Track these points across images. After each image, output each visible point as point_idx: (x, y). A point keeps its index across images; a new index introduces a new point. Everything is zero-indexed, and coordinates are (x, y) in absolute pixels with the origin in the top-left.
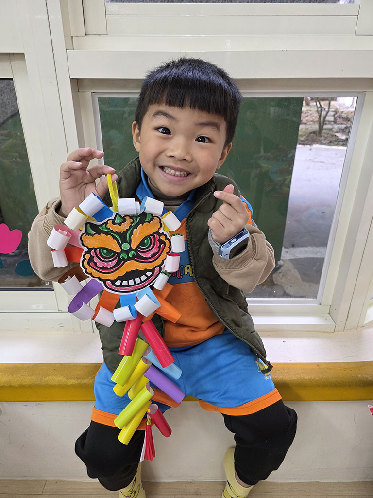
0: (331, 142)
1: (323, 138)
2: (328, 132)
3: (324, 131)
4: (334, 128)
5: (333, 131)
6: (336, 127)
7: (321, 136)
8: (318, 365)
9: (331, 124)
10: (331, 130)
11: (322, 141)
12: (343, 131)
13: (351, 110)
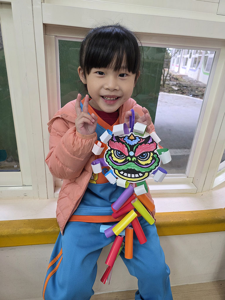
0: (169, 91)
1: (165, 88)
2: (167, 85)
3: (165, 85)
4: (170, 83)
5: (170, 85)
6: (171, 83)
7: (164, 88)
8: (192, 212)
9: (169, 82)
10: (169, 84)
11: (165, 90)
12: (175, 85)
13: (178, 74)
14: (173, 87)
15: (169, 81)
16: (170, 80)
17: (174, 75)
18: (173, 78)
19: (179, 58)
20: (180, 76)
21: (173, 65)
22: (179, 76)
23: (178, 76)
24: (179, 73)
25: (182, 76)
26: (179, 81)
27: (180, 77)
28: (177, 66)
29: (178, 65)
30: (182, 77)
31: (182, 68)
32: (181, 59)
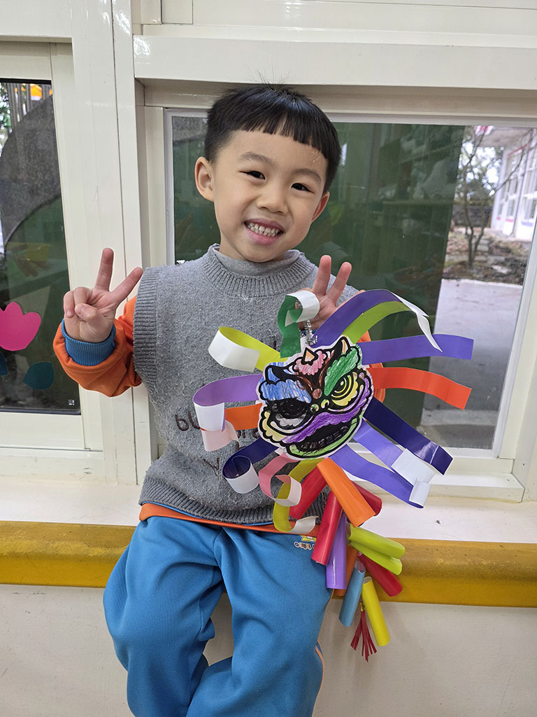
0: (486, 276)
1: (475, 271)
2: (480, 264)
3: (474, 264)
4: (489, 260)
5: (488, 264)
6: (492, 259)
7: (473, 269)
9: (486, 256)
10: (485, 262)
11: (474, 275)
12: (502, 264)
13: (512, 239)
14: (496, 267)
15: (486, 254)
16: (490, 252)
17: (500, 242)
18: (497, 247)
19: (514, 201)
20: (517, 242)
21: (499, 218)
22: (514, 244)
23: (512, 243)
24: (514, 236)
25: (522, 244)
26: (513, 254)
27: (518, 246)
28: (511, 221)
29: (512, 218)
30: (521, 246)
31: (524, 223)
32: (520, 204)
